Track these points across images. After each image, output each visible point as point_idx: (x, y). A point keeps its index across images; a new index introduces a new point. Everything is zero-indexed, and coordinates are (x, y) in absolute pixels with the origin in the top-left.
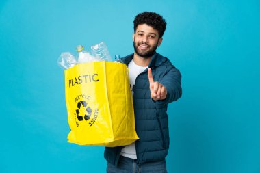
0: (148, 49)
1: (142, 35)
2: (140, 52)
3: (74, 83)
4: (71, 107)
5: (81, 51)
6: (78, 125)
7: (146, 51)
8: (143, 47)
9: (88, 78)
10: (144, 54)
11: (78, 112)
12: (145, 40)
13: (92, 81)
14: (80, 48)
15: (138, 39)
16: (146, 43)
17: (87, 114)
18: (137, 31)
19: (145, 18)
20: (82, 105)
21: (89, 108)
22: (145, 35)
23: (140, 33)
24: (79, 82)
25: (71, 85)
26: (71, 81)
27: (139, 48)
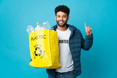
0: (64, 23)
1: (59, 17)
2: (60, 25)
3: (34, 39)
4: (32, 50)
5: (38, 25)
6: (35, 58)
7: (63, 24)
8: (61, 22)
9: (41, 37)
10: (62, 25)
12: (61, 19)
13: (43, 38)
14: (37, 23)
15: (58, 19)
16: (62, 20)
17: (40, 53)
18: (57, 15)
20: (37, 49)
22: (61, 16)
23: (59, 16)
24: (36, 38)
25: (32, 40)
26: (32, 38)
27: (59, 23)
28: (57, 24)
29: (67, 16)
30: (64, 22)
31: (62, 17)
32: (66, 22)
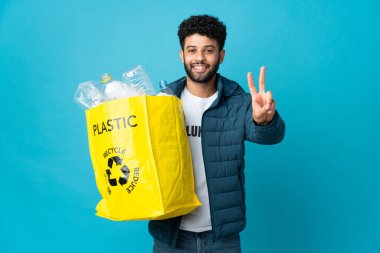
1: (194, 51)
3: (100, 130)
4: (99, 165)
6: (110, 192)
8: (199, 68)
9: (121, 122)
11: (108, 172)
12: (200, 58)
13: (128, 126)
14: (106, 78)
15: (190, 58)
16: (203, 62)
17: (123, 176)
18: (186, 46)
19: (193, 26)
21: (125, 166)
22: (199, 50)
23: (191, 48)
24: (108, 128)
25: (96, 132)
26: (95, 127)
27: (193, 70)
28: (184, 74)
29: (217, 50)
30: (208, 66)
31: (203, 51)
32: (216, 66)
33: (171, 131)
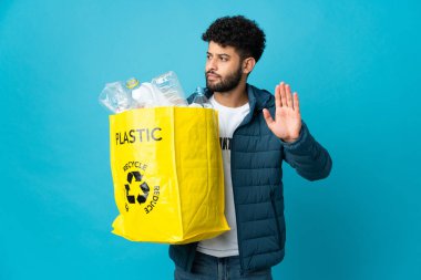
3: (122, 140)
6: (127, 209)
9: (144, 134)
13: (151, 139)
17: (142, 193)
20: (134, 179)
21: (145, 183)
24: (130, 139)
33: (200, 147)
